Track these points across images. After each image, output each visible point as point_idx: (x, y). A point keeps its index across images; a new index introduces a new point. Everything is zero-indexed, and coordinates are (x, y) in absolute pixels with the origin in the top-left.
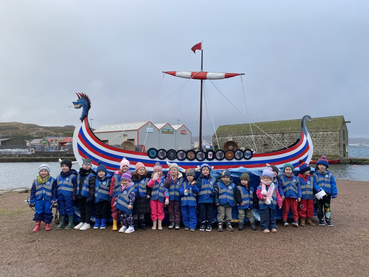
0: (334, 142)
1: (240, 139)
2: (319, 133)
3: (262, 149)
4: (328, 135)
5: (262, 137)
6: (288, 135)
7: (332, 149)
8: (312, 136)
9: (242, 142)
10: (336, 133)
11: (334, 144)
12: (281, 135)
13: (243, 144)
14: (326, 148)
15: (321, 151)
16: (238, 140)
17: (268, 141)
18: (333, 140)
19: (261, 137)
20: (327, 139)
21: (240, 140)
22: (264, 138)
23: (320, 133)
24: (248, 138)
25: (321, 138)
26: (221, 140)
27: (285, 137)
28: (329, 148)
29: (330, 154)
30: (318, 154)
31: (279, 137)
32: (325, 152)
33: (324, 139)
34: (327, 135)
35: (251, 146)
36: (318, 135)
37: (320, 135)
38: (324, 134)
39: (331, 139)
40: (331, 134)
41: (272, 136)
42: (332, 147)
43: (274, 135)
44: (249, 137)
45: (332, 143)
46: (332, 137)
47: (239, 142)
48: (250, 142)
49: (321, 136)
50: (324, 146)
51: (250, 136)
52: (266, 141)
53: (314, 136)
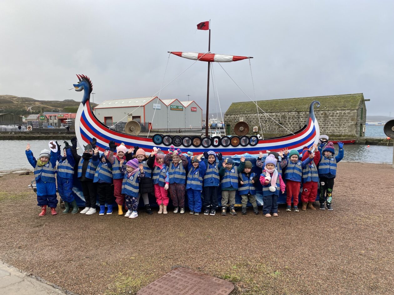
0: (350, 122)
1: (254, 117)
2: (336, 111)
3: (277, 128)
4: (346, 114)
5: (277, 116)
6: (304, 114)
7: (348, 129)
8: (329, 114)
9: (256, 121)
10: (353, 111)
11: (351, 124)
12: (296, 114)
13: (256, 122)
14: (343, 128)
15: (337, 130)
16: (251, 119)
17: (283, 119)
18: (350, 119)
19: (275, 115)
20: (344, 118)
21: (254, 119)
22: (279, 116)
23: (338, 112)
24: (262, 117)
25: (338, 116)
26: (233, 118)
27: (301, 115)
28: (346, 128)
29: (346, 133)
30: (334, 134)
31: (295, 116)
32: (341, 132)
33: (341, 118)
34: (344, 113)
35: (265, 125)
36: (335, 114)
37: (337, 113)
38: (341, 113)
39: (349, 118)
40: (349, 113)
41: (287, 114)
42: (349, 127)
43: (290, 113)
44: (263, 115)
45: (349, 123)
46: (350, 116)
47: (252, 121)
48: (264, 120)
49: (338, 115)
50: (340, 125)
52: (280, 119)
53: (331, 114)
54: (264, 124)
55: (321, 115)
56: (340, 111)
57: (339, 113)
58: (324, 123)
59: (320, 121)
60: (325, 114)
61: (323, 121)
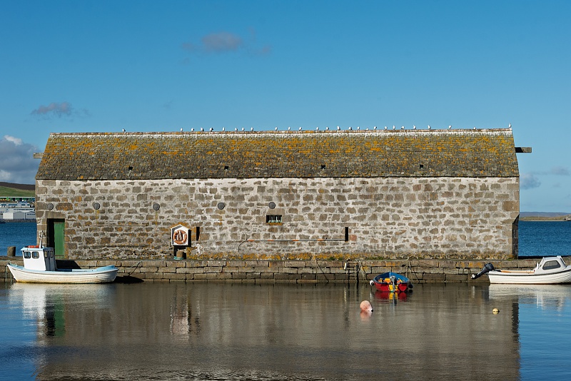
0: (502, 212)
1: (170, 192)
2: (460, 180)
3: (262, 234)
4: (487, 189)
5: (261, 189)
7: (496, 234)
8: (440, 189)
9: (178, 206)
11: (503, 219)
12: (332, 184)
13: (180, 211)
16: (159, 198)
17: (284, 202)
18: (500, 203)
19: (256, 187)
20: (484, 202)
21: (171, 198)
22: (271, 190)
24: (205, 191)
25: (467, 196)
28: (489, 230)
31: (327, 191)
33: (476, 202)
34: (484, 188)
35: (217, 221)
36: (456, 189)
37: (462, 187)
38: (475, 186)
39: (496, 202)
40: (496, 186)
41: (300, 184)
42: (497, 227)
43: (309, 181)
44: (209, 187)
45: (496, 216)
46: (499, 197)
47: (164, 205)
48: (214, 204)
49: (466, 191)
50: (473, 223)
51: (211, 184)
53: (446, 189)
54: (214, 217)
55: (412, 192)
57: (468, 187)
58: (422, 214)
59: (411, 211)
60: (428, 188)
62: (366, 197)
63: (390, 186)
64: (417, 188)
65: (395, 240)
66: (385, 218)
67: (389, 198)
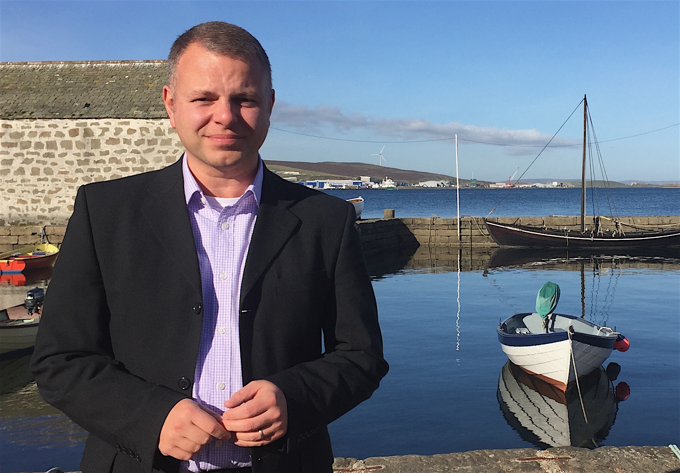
2: (128, 123)
4: (163, 134)
8: (102, 134)
23: (134, 124)
25: (138, 143)
36: (124, 134)
37: (131, 131)
38: (147, 130)
49: (136, 137)
53: (110, 134)
55: (67, 137)
56: (143, 123)
57: (138, 131)
58: (82, 167)
59: (67, 162)
60: (88, 133)
61: (80, 162)
62: (11, 145)
63: (39, 131)
64: (74, 133)
65: (48, 201)
66: (35, 172)
67: (39, 145)
